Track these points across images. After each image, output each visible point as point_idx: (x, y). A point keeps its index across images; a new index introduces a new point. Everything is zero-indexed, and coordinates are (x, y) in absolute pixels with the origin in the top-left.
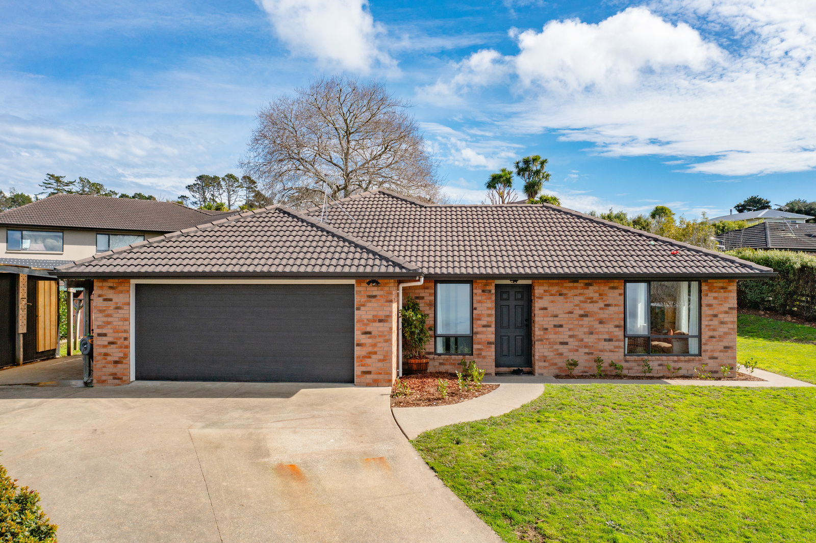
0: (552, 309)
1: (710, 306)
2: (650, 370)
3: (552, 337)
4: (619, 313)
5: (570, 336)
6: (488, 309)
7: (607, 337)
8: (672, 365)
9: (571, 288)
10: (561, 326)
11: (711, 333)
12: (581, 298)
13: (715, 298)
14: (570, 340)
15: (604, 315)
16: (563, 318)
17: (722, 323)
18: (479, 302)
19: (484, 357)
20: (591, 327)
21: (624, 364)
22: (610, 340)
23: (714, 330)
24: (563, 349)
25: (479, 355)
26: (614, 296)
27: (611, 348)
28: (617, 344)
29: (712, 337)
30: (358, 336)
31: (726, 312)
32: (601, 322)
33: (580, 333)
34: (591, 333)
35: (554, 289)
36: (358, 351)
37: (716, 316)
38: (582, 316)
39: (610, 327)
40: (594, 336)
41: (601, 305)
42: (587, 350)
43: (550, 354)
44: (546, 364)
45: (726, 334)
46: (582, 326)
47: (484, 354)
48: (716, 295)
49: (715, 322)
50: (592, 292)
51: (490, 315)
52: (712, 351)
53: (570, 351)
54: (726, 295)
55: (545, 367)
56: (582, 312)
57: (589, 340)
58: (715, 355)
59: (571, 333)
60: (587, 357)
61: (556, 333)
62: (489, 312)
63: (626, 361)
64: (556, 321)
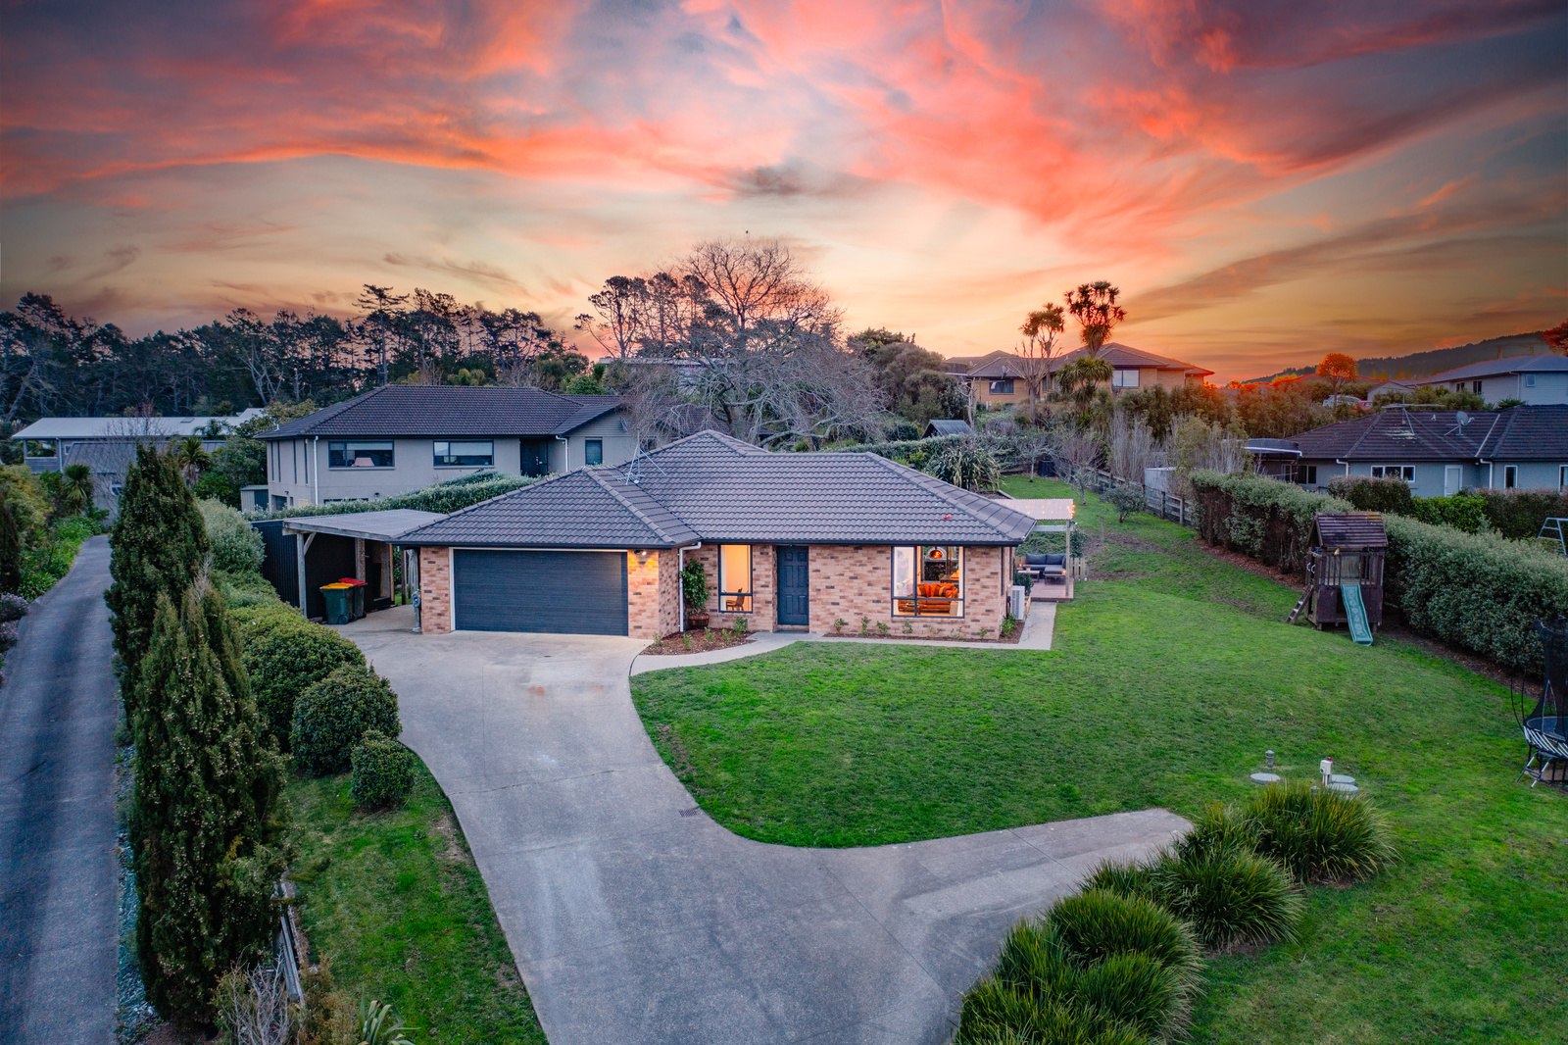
0: (825, 571)
1: (972, 570)
2: (911, 631)
3: (824, 597)
4: (887, 576)
5: (841, 597)
6: (766, 570)
7: (875, 598)
8: (936, 626)
9: (841, 552)
10: (833, 587)
11: (974, 597)
12: (852, 561)
13: (978, 563)
14: (841, 601)
15: (872, 577)
16: (834, 580)
17: (984, 587)
18: (758, 563)
19: (763, 615)
20: (860, 588)
21: (890, 625)
22: (878, 601)
23: (977, 594)
24: (834, 609)
25: (758, 613)
26: (881, 560)
27: (879, 609)
28: (884, 605)
29: (975, 600)
30: (631, 597)
31: (988, 577)
32: (869, 585)
33: (851, 594)
34: (861, 595)
35: (826, 552)
36: (631, 609)
37: (978, 580)
38: (851, 578)
39: (877, 589)
40: (863, 597)
41: (870, 568)
42: (856, 611)
43: (823, 614)
44: (819, 623)
45: (988, 597)
46: (852, 588)
47: (762, 612)
48: (978, 560)
49: (977, 586)
50: (861, 555)
51: (768, 576)
52: (974, 614)
53: (842, 611)
54: (988, 560)
55: (818, 626)
56: (852, 575)
57: (858, 601)
58: (977, 618)
59: (842, 594)
60: (857, 617)
61: (828, 594)
62: (767, 573)
63: (893, 622)
64: (828, 583)
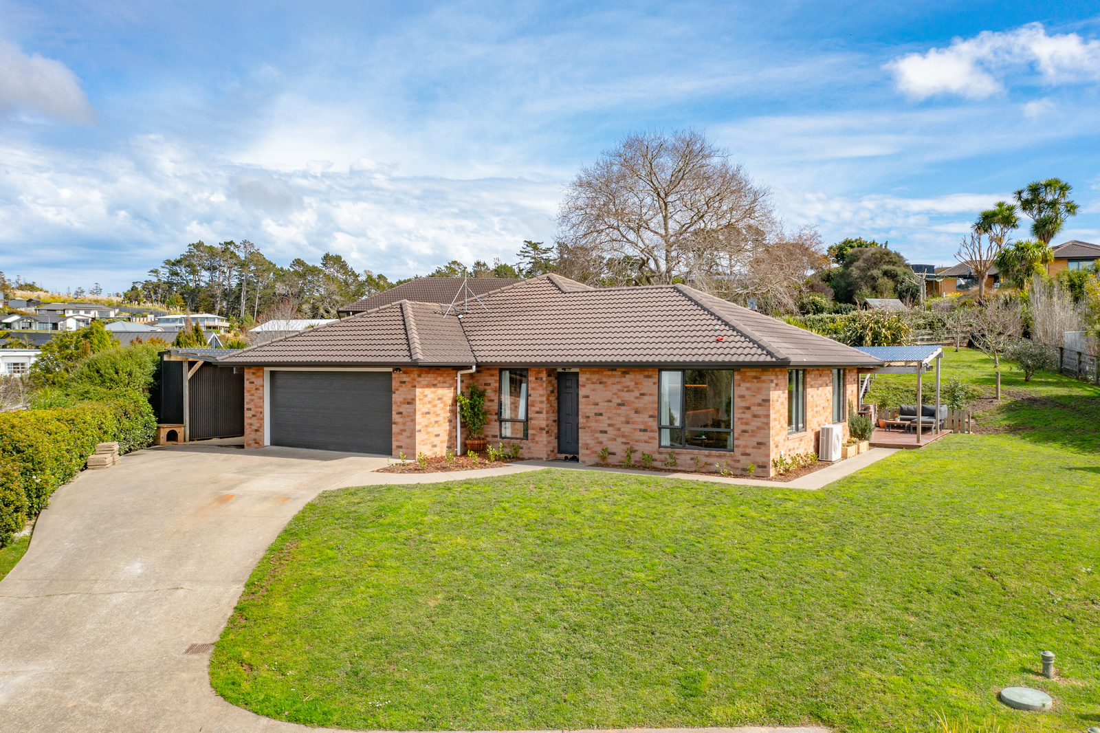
0: (595, 397)
1: (742, 397)
2: (675, 464)
3: (593, 425)
4: (653, 403)
5: (610, 425)
6: (541, 396)
7: (642, 427)
8: (704, 459)
9: (610, 376)
10: (601, 414)
11: (744, 427)
12: (619, 387)
13: (748, 389)
14: (609, 429)
15: (639, 404)
16: (602, 407)
17: (755, 416)
18: (533, 389)
19: (537, 442)
20: (627, 416)
21: (657, 456)
22: (645, 430)
23: (747, 424)
24: (603, 437)
25: (533, 440)
26: (648, 385)
27: (646, 438)
28: (651, 434)
29: (744, 431)
30: (395, 417)
31: (759, 405)
32: (637, 412)
33: (618, 421)
34: (628, 423)
35: (595, 377)
36: (395, 429)
37: (748, 408)
38: (619, 405)
39: (644, 417)
40: (630, 426)
41: (637, 394)
42: (624, 440)
43: (591, 443)
44: (588, 452)
45: (759, 428)
46: (619, 415)
47: (537, 439)
48: (748, 385)
49: (748, 415)
50: (628, 380)
51: (542, 402)
52: (745, 447)
53: (610, 440)
54: (759, 385)
55: (587, 455)
56: (619, 401)
57: (626, 429)
58: (748, 451)
59: (610, 422)
60: (624, 447)
61: (596, 421)
62: (541, 399)
63: (660, 453)
64: (597, 409)
